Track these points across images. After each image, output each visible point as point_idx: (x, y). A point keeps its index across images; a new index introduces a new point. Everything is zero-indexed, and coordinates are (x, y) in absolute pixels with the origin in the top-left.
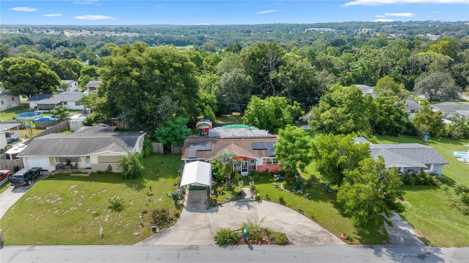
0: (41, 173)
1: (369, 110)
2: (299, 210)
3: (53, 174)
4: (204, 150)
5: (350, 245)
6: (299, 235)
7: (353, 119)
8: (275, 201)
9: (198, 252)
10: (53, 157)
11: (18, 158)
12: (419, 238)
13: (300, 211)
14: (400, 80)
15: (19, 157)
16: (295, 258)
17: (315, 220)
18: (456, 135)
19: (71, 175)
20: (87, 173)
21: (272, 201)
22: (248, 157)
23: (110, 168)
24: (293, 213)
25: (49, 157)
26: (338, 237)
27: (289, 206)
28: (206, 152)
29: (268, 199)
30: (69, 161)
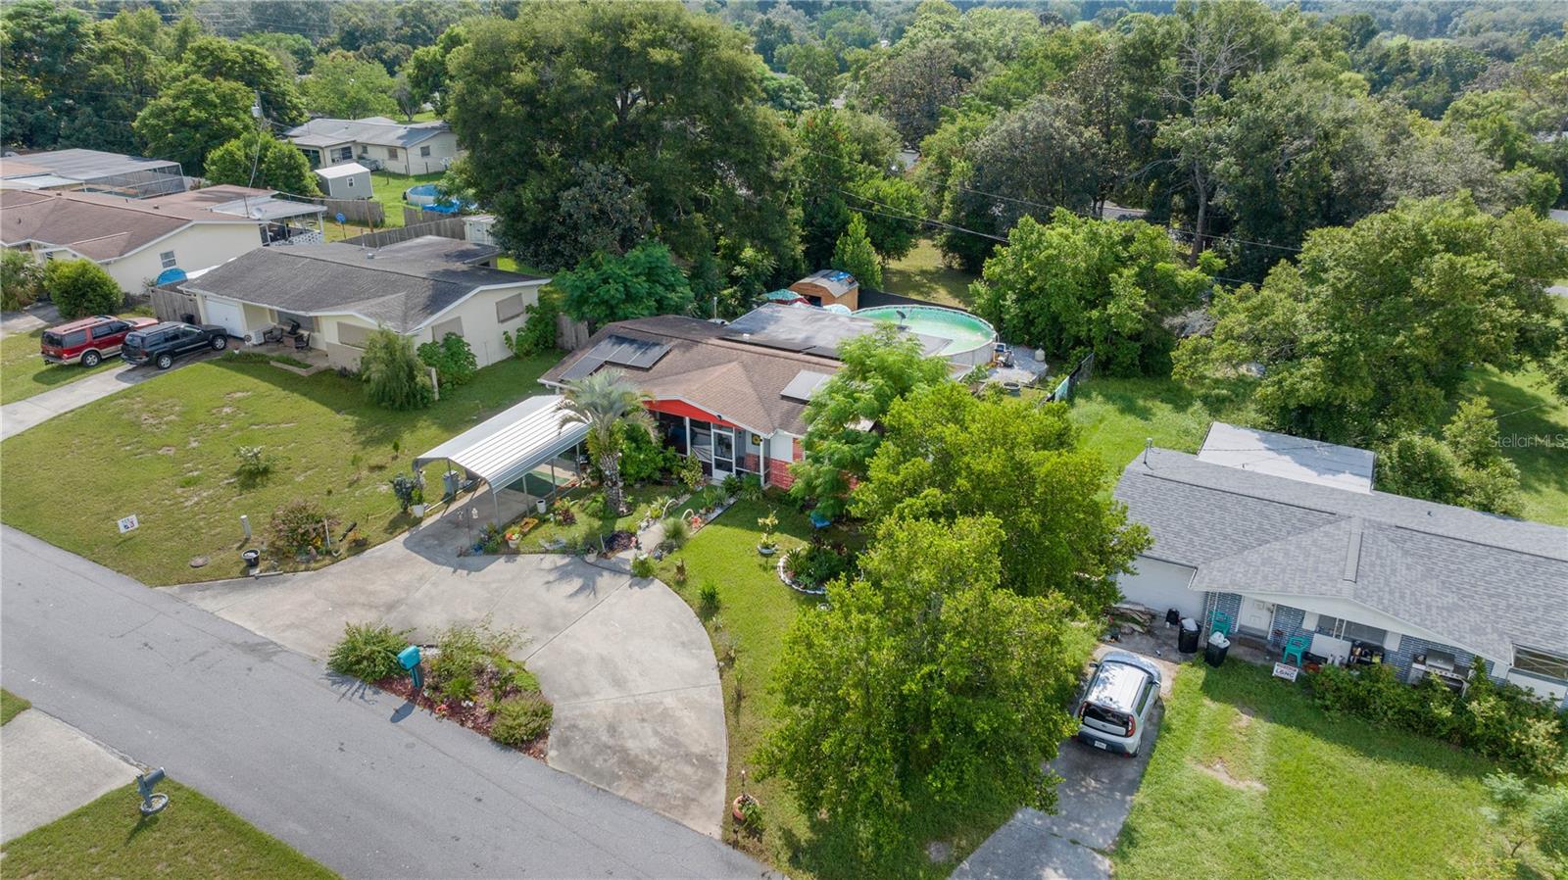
0: (220, 343)
2: (726, 654)
3: (237, 352)
8: (690, 598)
9: (257, 666)
10: (263, 308)
11: (181, 292)
15: (184, 289)
19: (272, 363)
20: (307, 366)
21: (684, 592)
22: (724, 418)
25: (244, 304)
27: (715, 630)
30: (296, 326)
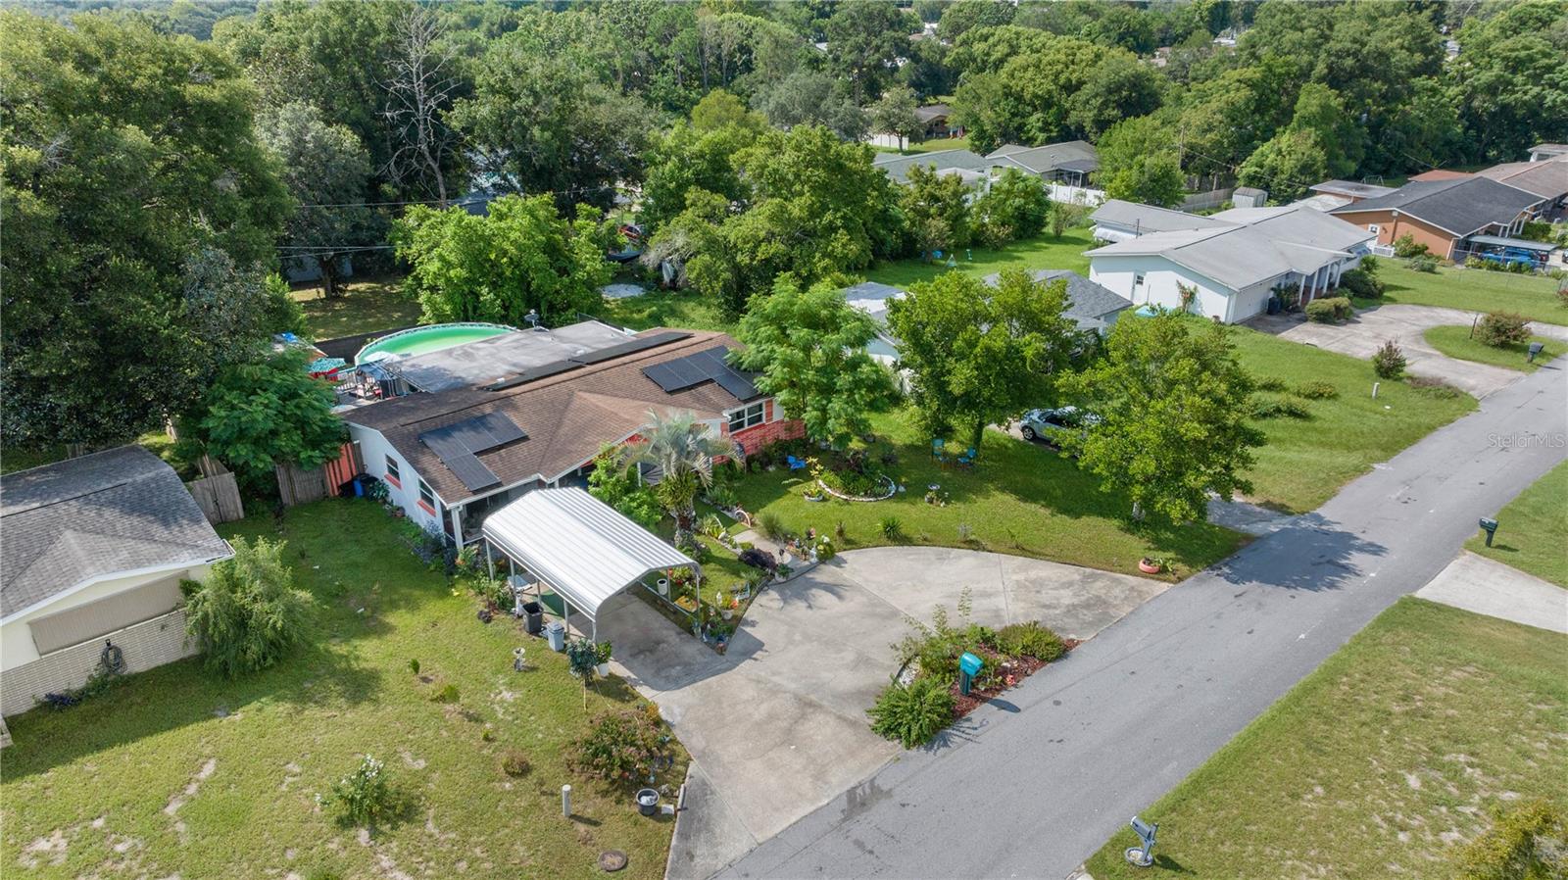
1: (875, 193)
2: (965, 542)
4: (501, 447)
5: (1182, 584)
6: (1057, 612)
7: (845, 227)
8: (875, 543)
9: (897, 799)
12: (1260, 505)
13: (973, 545)
14: (682, 108)
16: (1133, 676)
17: (1033, 553)
18: (997, 237)
21: (865, 544)
23: (112, 657)
24: (959, 557)
26: (1135, 575)
27: (926, 542)
28: (514, 448)
29: (851, 544)
